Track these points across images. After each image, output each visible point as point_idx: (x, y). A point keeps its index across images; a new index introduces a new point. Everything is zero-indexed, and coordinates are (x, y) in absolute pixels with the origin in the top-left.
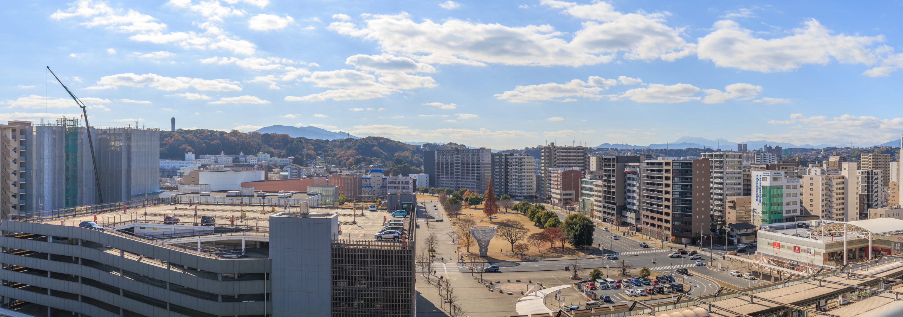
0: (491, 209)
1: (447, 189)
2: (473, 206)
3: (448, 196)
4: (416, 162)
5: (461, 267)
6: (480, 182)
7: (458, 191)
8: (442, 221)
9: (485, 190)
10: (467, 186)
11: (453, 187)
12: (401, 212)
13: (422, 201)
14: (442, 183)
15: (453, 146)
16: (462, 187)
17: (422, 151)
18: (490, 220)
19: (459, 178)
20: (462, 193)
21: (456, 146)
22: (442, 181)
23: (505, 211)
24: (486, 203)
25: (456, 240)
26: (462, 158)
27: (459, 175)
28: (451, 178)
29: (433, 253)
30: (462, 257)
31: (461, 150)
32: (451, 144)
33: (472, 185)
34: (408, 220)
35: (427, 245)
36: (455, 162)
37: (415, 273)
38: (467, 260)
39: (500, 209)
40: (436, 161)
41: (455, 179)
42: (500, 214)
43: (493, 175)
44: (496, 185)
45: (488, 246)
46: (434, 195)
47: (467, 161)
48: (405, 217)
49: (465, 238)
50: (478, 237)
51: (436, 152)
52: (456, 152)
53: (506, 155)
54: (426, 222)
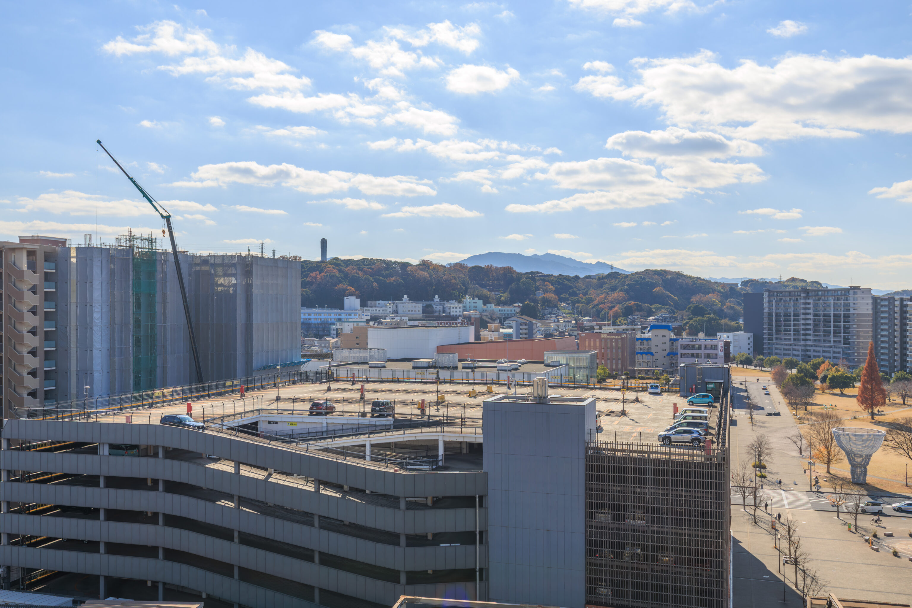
0: (872, 399)
1: (787, 358)
2: (837, 391)
3: (789, 371)
4: (730, 311)
5: (814, 498)
6: (849, 349)
7: (807, 363)
8: (778, 414)
9: (859, 362)
10: (825, 354)
11: (798, 356)
12: (704, 396)
13: (741, 379)
14: (776, 349)
15: (799, 284)
16: (815, 357)
17: (740, 293)
18: (870, 417)
19: (810, 340)
20: (816, 367)
21: (804, 284)
22: (777, 344)
23: (902, 402)
24: (863, 386)
25: (806, 451)
26: (815, 305)
27: (810, 335)
28: (794, 340)
29: (762, 470)
30: (817, 482)
31: (812, 291)
32: (793, 280)
33: (834, 352)
34: (716, 412)
35: (751, 456)
36: (802, 311)
37: (730, 504)
38: (826, 487)
39: (892, 398)
40: (766, 311)
41: (802, 342)
42: (890, 408)
43: (876, 336)
44: (883, 354)
45: (868, 464)
46: (763, 369)
47: (825, 309)
48: (710, 405)
49: (822, 448)
50: (848, 447)
51: (766, 294)
52: (803, 295)
53: (902, 300)
54: (749, 416)
